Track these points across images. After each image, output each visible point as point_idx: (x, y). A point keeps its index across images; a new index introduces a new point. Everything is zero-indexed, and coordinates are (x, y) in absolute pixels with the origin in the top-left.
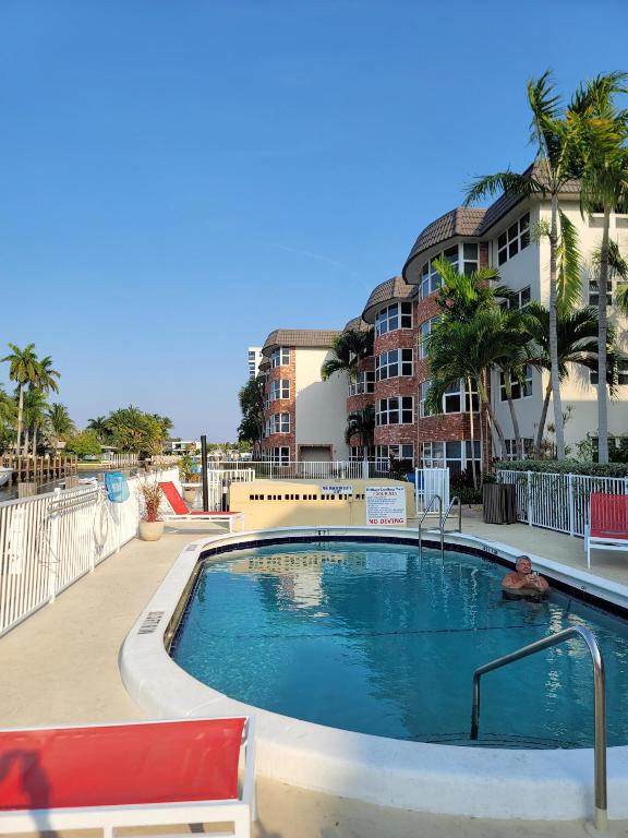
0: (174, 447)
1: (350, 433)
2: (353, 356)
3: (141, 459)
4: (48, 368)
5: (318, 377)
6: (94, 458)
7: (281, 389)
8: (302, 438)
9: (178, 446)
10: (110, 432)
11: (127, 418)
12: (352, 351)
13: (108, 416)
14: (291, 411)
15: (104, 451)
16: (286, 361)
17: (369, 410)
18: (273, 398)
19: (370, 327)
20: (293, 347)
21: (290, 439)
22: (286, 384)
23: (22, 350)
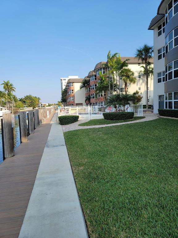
0: (40, 105)
1: (86, 100)
2: (86, 85)
3: (33, 109)
4: (12, 86)
5: (79, 89)
6: (22, 108)
7: (72, 92)
8: (76, 102)
9: (42, 105)
10: (24, 102)
11: (29, 98)
12: (86, 84)
13: (24, 97)
14: (74, 96)
15: (24, 107)
16: (72, 85)
17: (89, 95)
18: (70, 93)
19: (89, 79)
20: (74, 82)
21: (74, 102)
22: (72, 90)
23: (6, 82)
